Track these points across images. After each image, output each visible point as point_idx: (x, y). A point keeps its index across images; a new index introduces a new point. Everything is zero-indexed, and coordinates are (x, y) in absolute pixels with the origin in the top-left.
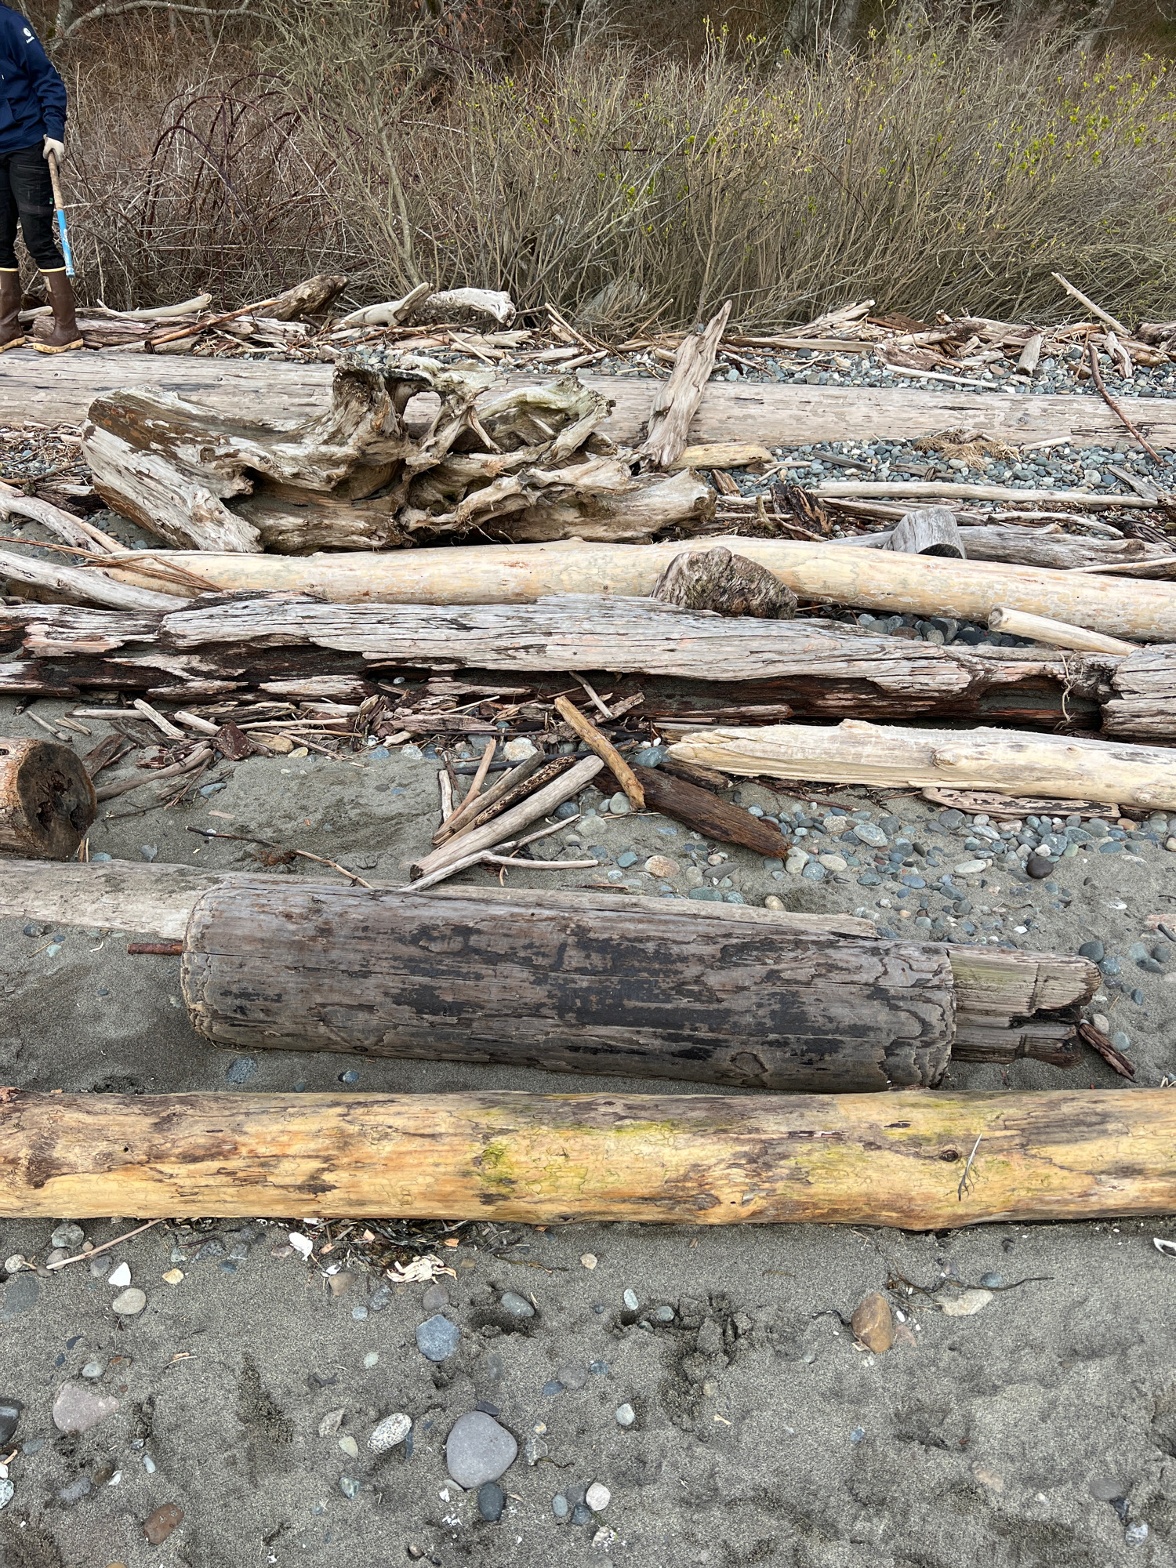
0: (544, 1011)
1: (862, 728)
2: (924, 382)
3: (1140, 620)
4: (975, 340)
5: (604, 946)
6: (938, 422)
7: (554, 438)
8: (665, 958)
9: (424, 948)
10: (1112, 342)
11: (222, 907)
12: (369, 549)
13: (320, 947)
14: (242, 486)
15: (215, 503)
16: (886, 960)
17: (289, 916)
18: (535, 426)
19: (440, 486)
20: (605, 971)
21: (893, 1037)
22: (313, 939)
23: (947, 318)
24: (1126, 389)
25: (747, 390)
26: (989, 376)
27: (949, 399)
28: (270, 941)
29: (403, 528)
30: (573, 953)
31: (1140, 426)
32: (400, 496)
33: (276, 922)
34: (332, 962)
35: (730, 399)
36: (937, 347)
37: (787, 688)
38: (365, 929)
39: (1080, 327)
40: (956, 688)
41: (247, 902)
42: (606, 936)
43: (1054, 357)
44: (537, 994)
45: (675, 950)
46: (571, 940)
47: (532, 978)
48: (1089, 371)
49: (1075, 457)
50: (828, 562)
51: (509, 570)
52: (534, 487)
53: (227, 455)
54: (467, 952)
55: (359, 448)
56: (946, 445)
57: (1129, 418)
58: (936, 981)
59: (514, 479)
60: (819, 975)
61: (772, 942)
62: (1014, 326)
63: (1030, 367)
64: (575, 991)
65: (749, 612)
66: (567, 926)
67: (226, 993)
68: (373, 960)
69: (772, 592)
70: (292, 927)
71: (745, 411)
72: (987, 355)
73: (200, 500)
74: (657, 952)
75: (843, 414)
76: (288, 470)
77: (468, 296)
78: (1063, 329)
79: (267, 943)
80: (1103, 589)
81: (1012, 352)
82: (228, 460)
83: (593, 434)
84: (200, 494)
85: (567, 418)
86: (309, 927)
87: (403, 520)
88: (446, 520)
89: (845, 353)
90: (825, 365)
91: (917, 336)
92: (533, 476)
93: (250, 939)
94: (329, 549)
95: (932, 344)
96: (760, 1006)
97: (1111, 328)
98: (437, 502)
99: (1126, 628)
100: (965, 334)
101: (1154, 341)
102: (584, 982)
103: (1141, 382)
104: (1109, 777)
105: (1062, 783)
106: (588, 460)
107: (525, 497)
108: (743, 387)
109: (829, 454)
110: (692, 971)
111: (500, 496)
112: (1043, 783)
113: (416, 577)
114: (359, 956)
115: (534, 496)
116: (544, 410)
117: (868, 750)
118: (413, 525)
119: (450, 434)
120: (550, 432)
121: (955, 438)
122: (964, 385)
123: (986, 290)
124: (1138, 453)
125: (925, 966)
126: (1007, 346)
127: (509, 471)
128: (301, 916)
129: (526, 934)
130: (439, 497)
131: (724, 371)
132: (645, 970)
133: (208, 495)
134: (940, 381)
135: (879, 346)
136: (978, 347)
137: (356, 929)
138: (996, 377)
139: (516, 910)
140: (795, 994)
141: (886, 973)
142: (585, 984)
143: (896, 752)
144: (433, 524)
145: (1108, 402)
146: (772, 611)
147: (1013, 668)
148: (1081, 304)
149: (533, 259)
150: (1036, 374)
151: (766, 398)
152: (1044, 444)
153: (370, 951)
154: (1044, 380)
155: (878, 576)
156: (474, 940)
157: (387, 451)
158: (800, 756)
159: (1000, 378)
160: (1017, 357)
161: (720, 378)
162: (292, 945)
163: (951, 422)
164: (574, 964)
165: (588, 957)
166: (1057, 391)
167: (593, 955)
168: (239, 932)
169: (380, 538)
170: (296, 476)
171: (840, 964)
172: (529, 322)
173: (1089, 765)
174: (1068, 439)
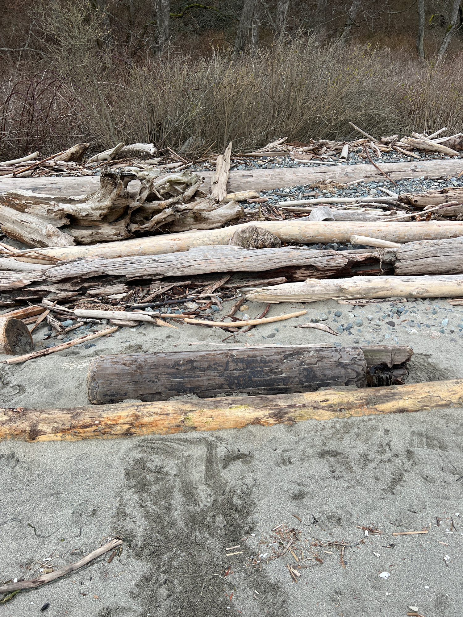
0: (225, 386)
1: (314, 281)
2: (309, 164)
3: (401, 236)
4: (325, 148)
5: (242, 360)
6: (316, 178)
7: (183, 193)
8: (264, 362)
9: (178, 369)
10: (373, 145)
11: (99, 364)
12: (118, 240)
13: (139, 374)
14: (65, 221)
15: (55, 229)
16: (341, 353)
17: (125, 364)
18: (176, 189)
19: (142, 215)
20: (244, 369)
21: (347, 379)
22: (136, 371)
23: (314, 141)
24: (380, 161)
25: (246, 172)
26: (331, 160)
27: (319, 169)
28: (120, 374)
29: (129, 231)
30: (231, 364)
31: (387, 173)
32: (128, 219)
33: (121, 367)
34: (144, 378)
35: (240, 176)
36: (312, 152)
37: (283, 272)
38: (155, 365)
39: (361, 141)
40: (343, 265)
41: (108, 361)
42: (242, 357)
43: (353, 152)
44: (221, 380)
45: (267, 358)
46: (230, 360)
47: (218, 375)
48: (366, 156)
49: (366, 185)
50: (290, 227)
51: (173, 242)
52: (178, 211)
53: (59, 210)
54: (194, 369)
55: (112, 202)
56: (320, 185)
57: (383, 170)
58: (358, 358)
59: (170, 209)
60: (319, 361)
61: (300, 352)
62: (337, 142)
63: (346, 156)
64: (234, 377)
65: (265, 247)
66: (227, 356)
67: (106, 395)
68: (159, 376)
69: (272, 239)
70: (127, 368)
71: (247, 180)
72: (331, 153)
73: (49, 229)
74: (261, 360)
75: (282, 178)
76: (84, 214)
77: (139, 146)
78: (354, 143)
79: (119, 375)
80: (387, 227)
81: (338, 151)
82: (59, 212)
83: (197, 191)
84: (48, 226)
85: (188, 185)
86: (134, 367)
87: (129, 228)
88: (147, 226)
89: (280, 157)
90: (273, 161)
91: (304, 148)
92: (177, 207)
93: (112, 374)
94: (101, 242)
95: (310, 151)
96: (300, 374)
97: (372, 140)
98: (141, 220)
99: (397, 239)
100: (321, 146)
101: (387, 143)
102: (237, 374)
103: (385, 158)
104: (401, 288)
105: (386, 292)
106: (196, 200)
107: (175, 215)
108: (245, 172)
109: (279, 193)
110: (274, 365)
111: (165, 216)
112: (379, 293)
113: (139, 248)
114: (154, 375)
115: (178, 215)
116: (178, 183)
117: (317, 288)
118: (133, 230)
119: (145, 194)
120: (182, 191)
121: (323, 183)
122: (323, 164)
123: (326, 130)
124: (387, 182)
125: (354, 353)
126: (336, 149)
127: (168, 206)
128: (130, 363)
129: (214, 360)
130: (142, 219)
131: (236, 167)
132: (258, 367)
133: (52, 226)
134: (315, 163)
135: (292, 153)
136: (326, 150)
137: (151, 365)
138: (334, 160)
139: (208, 353)
140: (312, 368)
141: (341, 357)
142: (237, 375)
143: (327, 288)
144: (141, 228)
145: (374, 166)
146: (273, 246)
147: (361, 255)
148: (360, 132)
149: (161, 131)
150: (348, 158)
151: (254, 174)
152: (354, 182)
153: (158, 373)
154: (351, 160)
155: (308, 230)
156: (195, 364)
157: (122, 203)
158: (293, 293)
159: (335, 161)
160: (340, 153)
161: (235, 169)
162: (128, 374)
163: (321, 177)
164: (233, 368)
165: (237, 365)
166: (356, 163)
167: (239, 364)
168: (108, 372)
169: (122, 236)
170: (87, 215)
171: (326, 356)
172: (161, 154)
173: (394, 285)
174: (363, 180)
